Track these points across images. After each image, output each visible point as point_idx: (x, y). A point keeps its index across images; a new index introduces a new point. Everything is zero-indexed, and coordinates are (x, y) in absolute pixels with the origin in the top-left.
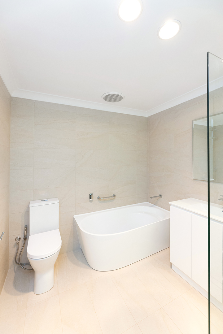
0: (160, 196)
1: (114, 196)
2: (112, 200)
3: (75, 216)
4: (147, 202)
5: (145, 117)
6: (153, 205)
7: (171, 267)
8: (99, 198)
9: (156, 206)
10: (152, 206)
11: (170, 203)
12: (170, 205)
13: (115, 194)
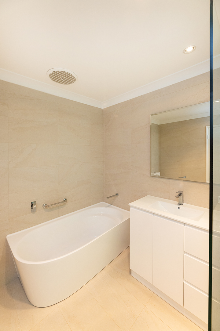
0: (117, 194)
1: (66, 200)
2: (62, 205)
3: (8, 237)
4: (103, 202)
5: (101, 109)
6: (109, 204)
7: (131, 274)
8: (45, 206)
9: (112, 206)
10: (108, 206)
11: (130, 204)
12: (130, 206)
13: (66, 198)
